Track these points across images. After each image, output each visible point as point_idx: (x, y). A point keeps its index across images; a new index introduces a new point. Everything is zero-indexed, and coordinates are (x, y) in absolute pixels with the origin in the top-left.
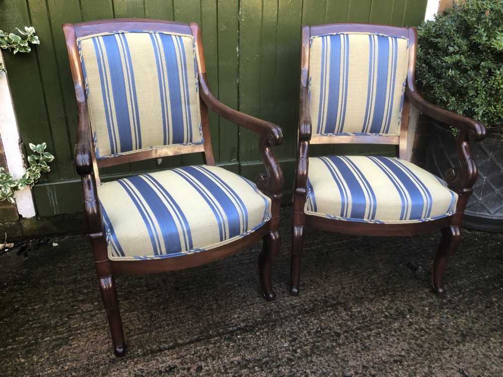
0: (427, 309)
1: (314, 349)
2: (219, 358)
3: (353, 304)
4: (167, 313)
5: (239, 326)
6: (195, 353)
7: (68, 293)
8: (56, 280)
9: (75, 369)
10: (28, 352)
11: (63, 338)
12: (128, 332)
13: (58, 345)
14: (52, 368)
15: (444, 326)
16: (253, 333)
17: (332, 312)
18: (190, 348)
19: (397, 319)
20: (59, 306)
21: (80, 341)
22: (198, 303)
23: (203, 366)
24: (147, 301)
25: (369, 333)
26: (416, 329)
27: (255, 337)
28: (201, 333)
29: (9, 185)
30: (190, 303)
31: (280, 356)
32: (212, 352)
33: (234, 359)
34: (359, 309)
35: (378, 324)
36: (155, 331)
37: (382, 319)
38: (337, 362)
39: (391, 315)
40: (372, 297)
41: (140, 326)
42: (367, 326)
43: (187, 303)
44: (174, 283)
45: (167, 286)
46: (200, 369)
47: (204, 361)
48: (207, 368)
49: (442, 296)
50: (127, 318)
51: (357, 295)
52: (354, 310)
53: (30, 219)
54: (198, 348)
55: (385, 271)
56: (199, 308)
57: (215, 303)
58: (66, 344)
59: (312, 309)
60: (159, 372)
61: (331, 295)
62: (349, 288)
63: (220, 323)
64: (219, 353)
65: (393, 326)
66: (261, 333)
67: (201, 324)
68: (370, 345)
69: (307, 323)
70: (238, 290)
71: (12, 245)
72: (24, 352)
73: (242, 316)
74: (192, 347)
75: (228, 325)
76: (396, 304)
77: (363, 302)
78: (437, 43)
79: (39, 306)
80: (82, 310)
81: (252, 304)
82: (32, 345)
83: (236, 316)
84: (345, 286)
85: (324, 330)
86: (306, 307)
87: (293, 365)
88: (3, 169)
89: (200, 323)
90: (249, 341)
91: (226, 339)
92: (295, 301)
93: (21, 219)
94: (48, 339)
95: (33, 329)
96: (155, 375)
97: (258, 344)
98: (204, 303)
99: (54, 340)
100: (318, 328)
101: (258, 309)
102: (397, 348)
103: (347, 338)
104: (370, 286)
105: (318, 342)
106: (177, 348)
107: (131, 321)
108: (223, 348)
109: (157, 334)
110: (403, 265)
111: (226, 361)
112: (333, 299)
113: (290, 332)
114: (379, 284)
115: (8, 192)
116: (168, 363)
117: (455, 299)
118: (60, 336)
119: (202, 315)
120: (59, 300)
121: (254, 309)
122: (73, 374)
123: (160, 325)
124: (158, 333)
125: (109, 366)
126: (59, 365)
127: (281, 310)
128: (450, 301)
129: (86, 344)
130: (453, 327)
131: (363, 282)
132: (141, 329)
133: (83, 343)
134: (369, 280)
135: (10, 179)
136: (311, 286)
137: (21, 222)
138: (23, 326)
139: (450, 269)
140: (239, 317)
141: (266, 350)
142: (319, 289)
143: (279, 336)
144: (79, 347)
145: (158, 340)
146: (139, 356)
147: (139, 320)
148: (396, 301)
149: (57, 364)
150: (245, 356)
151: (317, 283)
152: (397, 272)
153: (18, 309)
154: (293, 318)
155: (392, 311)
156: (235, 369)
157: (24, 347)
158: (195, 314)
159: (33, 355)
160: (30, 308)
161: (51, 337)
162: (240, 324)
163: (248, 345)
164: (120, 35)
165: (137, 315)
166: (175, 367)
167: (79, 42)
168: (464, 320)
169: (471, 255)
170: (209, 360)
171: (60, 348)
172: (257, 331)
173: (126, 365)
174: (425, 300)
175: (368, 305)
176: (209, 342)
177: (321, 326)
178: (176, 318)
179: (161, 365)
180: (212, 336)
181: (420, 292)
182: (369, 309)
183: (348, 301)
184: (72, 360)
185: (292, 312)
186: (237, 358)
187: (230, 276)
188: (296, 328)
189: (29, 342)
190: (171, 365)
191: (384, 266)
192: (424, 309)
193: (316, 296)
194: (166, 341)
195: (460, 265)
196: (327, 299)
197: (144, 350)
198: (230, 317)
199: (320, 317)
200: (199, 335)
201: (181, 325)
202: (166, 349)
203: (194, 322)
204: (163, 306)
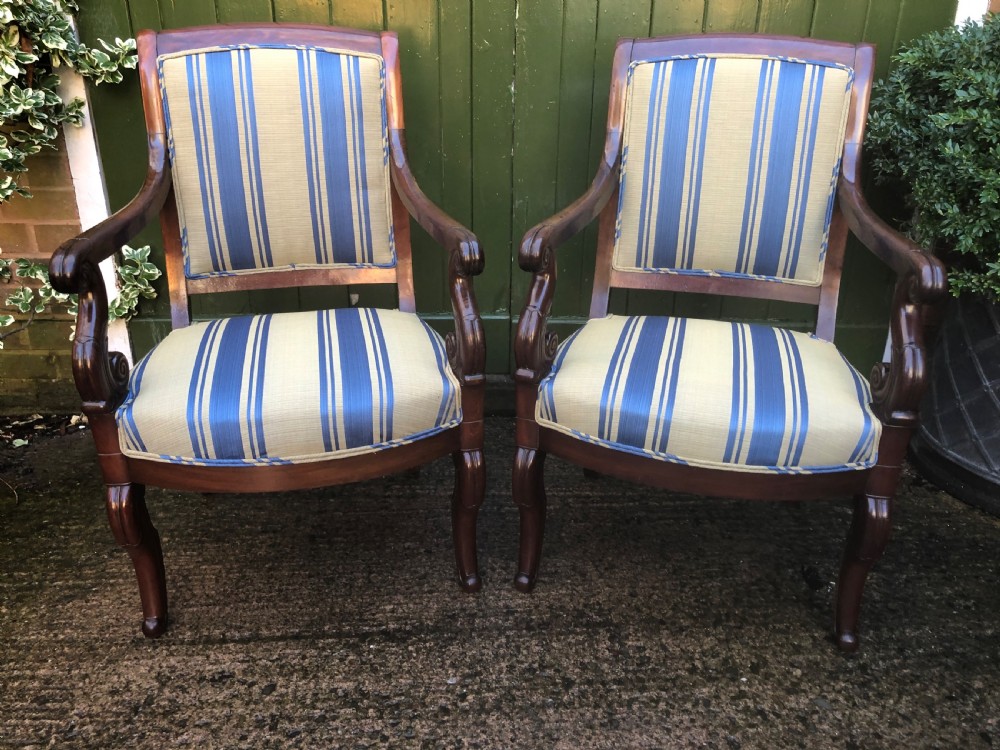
1: (501, 701)
2: (315, 676)
3: (636, 631)
4: (272, 576)
5: (384, 627)
6: (277, 659)
9: (71, 642)
10: (19, 600)
11: (83, 588)
13: (71, 596)
14: (39, 633)
15: (816, 717)
16: (402, 646)
17: (581, 638)
18: (275, 648)
19: (717, 679)
21: (105, 596)
22: (335, 570)
23: (279, 684)
24: (249, 551)
25: (637, 694)
26: (746, 709)
27: (402, 654)
28: (310, 625)
30: (321, 568)
31: (428, 700)
32: (310, 663)
33: (341, 684)
34: (641, 644)
35: (667, 680)
36: (232, 606)
37: (682, 673)
38: (535, 737)
39: (706, 668)
40: (685, 623)
41: (213, 592)
42: (641, 680)
43: (315, 568)
44: (313, 527)
45: (299, 531)
46: (270, 688)
47: (285, 676)
49: (850, 652)
50: (200, 574)
51: (655, 614)
52: (630, 643)
54: (288, 651)
55: (744, 577)
56: (329, 581)
58: (83, 597)
59: (544, 623)
60: (201, 679)
61: (598, 603)
62: (645, 597)
63: (352, 615)
64: (319, 668)
65: (697, 690)
66: (417, 648)
67: (317, 610)
68: (624, 719)
69: (518, 648)
70: (420, 560)
72: (14, 597)
73: (400, 610)
74: (278, 648)
75: (366, 621)
76: (730, 650)
77: (659, 630)
79: (78, 527)
81: (431, 592)
82: (30, 588)
83: (389, 607)
84: (638, 592)
85: (542, 667)
86: (534, 617)
87: (444, 722)
89: (317, 606)
90: (386, 658)
91: (347, 646)
92: (520, 601)
94: (60, 583)
95: (48, 562)
96: (191, 681)
97: (400, 667)
98: (344, 573)
99: (69, 587)
100: (534, 662)
101: (438, 602)
102: (679, 737)
103: (583, 694)
104: (696, 601)
105: (519, 690)
106: (252, 644)
107: (203, 580)
108: (332, 661)
109: (233, 610)
110: (795, 572)
111: (324, 686)
112: (600, 613)
113: (475, 658)
114: (717, 600)
116: (223, 666)
117: (878, 665)
118: (80, 582)
119: (328, 594)
121: (429, 602)
122: (66, 649)
124: (236, 610)
125: (126, 649)
126: (51, 630)
127: (481, 614)
128: (863, 668)
129: (112, 604)
130: (838, 725)
131: (682, 591)
132: (212, 597)
133: (107, 601)
134: (698, 589)
136: (568, 578)
138: (36, 555)
139: (906, 600)
140: (393, 611)
141: (409, 681)
142: (580, 588)
143: (448, 662)
144: (99, 606)
145: (228, 623)
146: (182, 643)
147: (217, 581)
148: (735, 643)
149: (50, 627)
150: (364, 683)
151: (583, 575)
152: (773, 583)
153: (44, 526)
154: (495, 633)
156: (333, 703)
157: (19, 589)
158: (317, 590)
159: (23, 606)
160: (63, 527)
161: (67, 581)
162: (387, 624)
163: (382, 665)
164: (242, 52)
165: (220, 571)
166: (232, 675)
167: (161, 63)
168: (871, 715)
169: (977, 577)
170: (295, 678)
171: (69, 602)
172: (412, 644)
173: (153, 653)
174: (803, 654)
175: (666, 639)
176: (313, 645)
177: (543, 661)
178: (280, 591)
179: (210, 667)
180: (325, 635)
181: (802, 634)
182: (664, 648)
183: (627, 622)
184: (76, 626)
185: (500, 622)
186: (345, 685)
187: (420, 532)
188: (490, 653)
189: (30, 584)
190: (227, 670)
191: (750, 567)
192: (789, 672)
193: (567, 599)
194: (241, 627)
195: (936, 594)
196: (587, 611)
197: (196, 634)
198: (378, 607)
199: (551, 641)
200: (303, 629)
201: (282, 603)
202: (235, 641)
203: (308, 603)
204: (270, 564)
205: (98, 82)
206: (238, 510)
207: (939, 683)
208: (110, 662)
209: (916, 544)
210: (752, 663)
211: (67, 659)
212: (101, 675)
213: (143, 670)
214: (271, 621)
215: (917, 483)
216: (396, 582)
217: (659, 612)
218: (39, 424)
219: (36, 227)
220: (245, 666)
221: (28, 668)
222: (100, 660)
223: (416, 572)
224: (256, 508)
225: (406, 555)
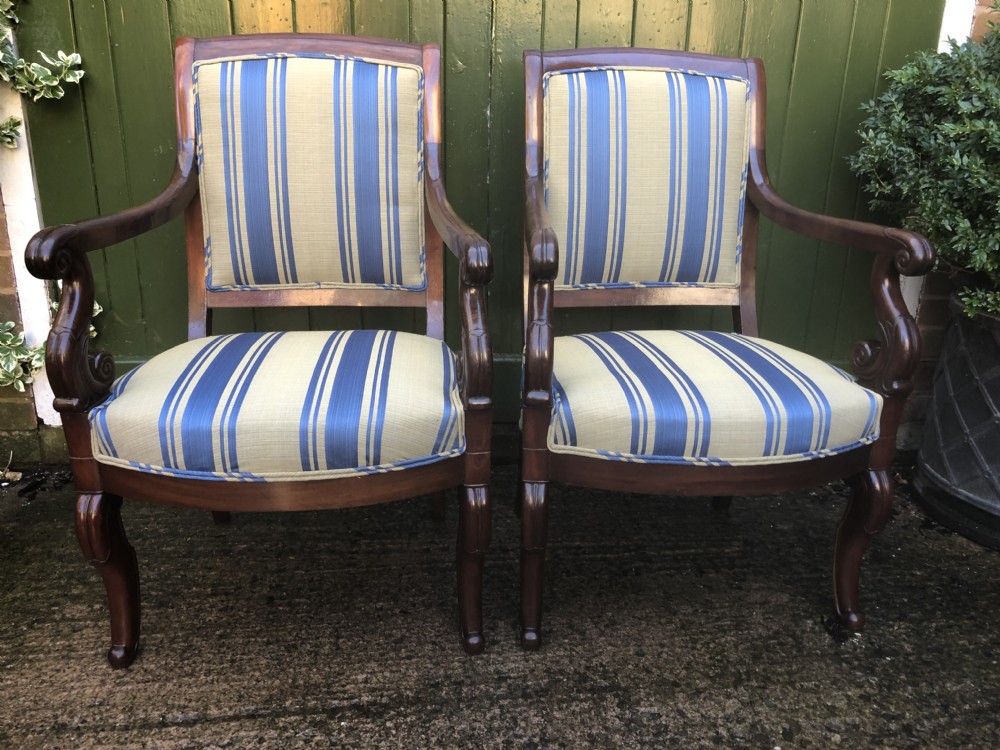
0: (837, 738)
3: (648, 695)
4: (223, 645)
6: (229, 744)
7: (59, 578)
8: (56, 550)
16: (379, 722)
17: (586, 705)
18: (226, 730)
19: (747, 749)
20: (29, 600)
21: (22, 675)
22: (296, 636)
24: (197, 616)
27: (379, 732)
28: (269, 700)
29: (15, 356)
30: (281, 633)
32: (269, 747)
34: (655, 710)
36: (175, 681)
37: (706, 743)
39: (733, 736)
40: (702, 684)
41: (153, 666)
43: (274, 633)
44: (271, 587)
45: (255, 592)
51: (666, 675)
52: (642, 709)
53: (55, 429)
54: (243, 734)
55: (760, 630)
56: (290, 648)
57: (330, 643)
59: (542, 690)
61: (601, 665)
62: (653, 656)
63: (319, 687)
66: (395, 725)
67: (277, 682)
69: (514, 719)
70: (395, 622)
71: (19, 475)
73: (375, 680)
74: (230, 729)
75: (335, 693)
76: (757, 714)
77: (673, 693)
78: (937, 95)
80: (64, 615)
81: (409, 658)
83: (361, 677)
84: (645, 651)
85: (544, 741)
86: (530, 683)
88: (13, 324)
89: (278, 678)
90: (360, 737)
91: (314, 724)
92: (513, 665)
93: (41, 427)
97: (377, 747)
98: (308, 639)
100: (534, 736)
101: (418, 669)
104: (710, 658)
106: (198, 727)
108: (296, 743)
109: (176, 687)
110: (815, 623)
112: (604, 675)
114: (733, 657)
115: (12, 368)
117: (922, 725)
119: (290, 663)
120: (33, 589)
121: (407, 669)
123: (194, 670)
124: (180, 686)
125: (45, 738)
127: (469, 681)
129: (29, 684)
131: (693, 648)
132: (151, 672)
133: (24, 680)
134: (712, 646)
135: (19, 344)
136: (565, 637)
137: (40, 433)
139: (940, 651)
140: (366, 681)
142: (579, 648)
143: (434, 740)
144: (13, 687)
145: (170, 702)
146: (113, 729)
147: (158, 654)
148: (761, 705)
151: (583, 633)
152: (793, 636)
154: (487, 703)
155: (739, 729)
158: (277, 659)
162: (360, 696)
163: (356, 746)
165: (162, 641)
172: (390, 719)
173: (77, 742)
174: (840, 716)
175: (684, 703)
176: (273, 725)
177: (545, 734)
178: (233, 661)
180: (286, 712)
181: (835, 693)
182: (682, 714)
183: (637, 685)
185: (492, 690)
187: (393, 591)
188: (482, 726)
191: (765, 619)
192: (826, 738)
193: (566, 661)
194: (185, 707)
195: (970, 644)
196: (589, 674)
197: (130, 717)
198: (348, 677)
199: (552, 710)
200: (260, 706)
201: (235, 676)
202: (178, 724)
203: (267, 675)
204: (222, 631)
205: (36, 98)
206: (184, 570)
207: (993, 743)
209: (938, 590)
210: (784, 729)
215: (926, 525)
216: (369, 648)
217: (671, 673)
223: (391, 635)
224: (206, 568)
225: (379, 616)
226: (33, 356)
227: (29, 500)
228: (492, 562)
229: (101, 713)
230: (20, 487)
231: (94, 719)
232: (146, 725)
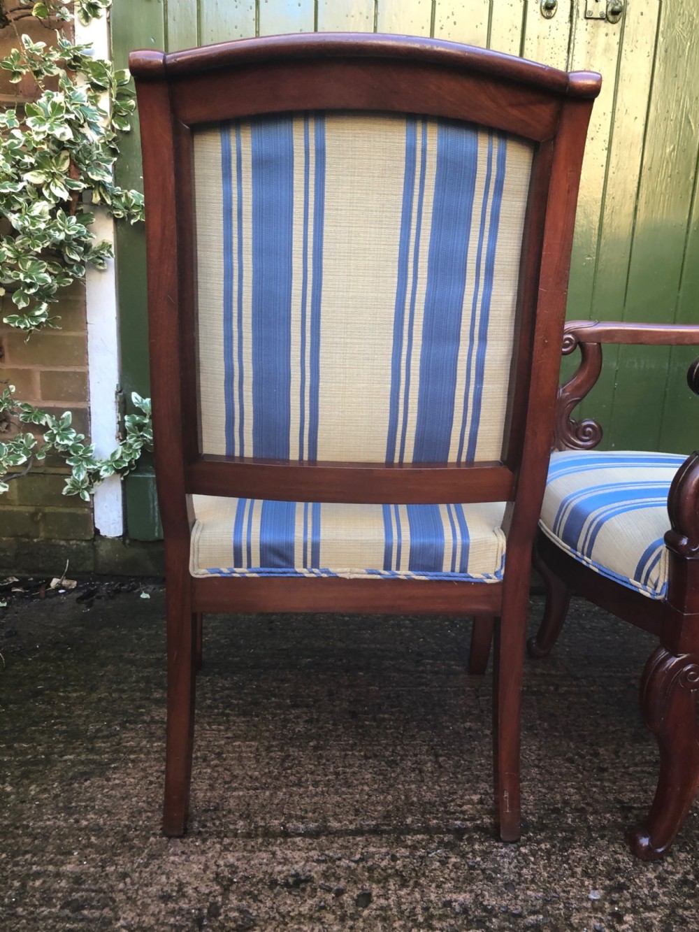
1: (670, 924)
2: (417, 884)
4: (321, 757)
5: (479, 822)
6: (361, 860)
7: (137, 682)
8: (126, 655)
9: (97, 830)
10: (25, 775)
11: (100, 764)
12: (228, 779)
13: (85, 773)
14: (56, 818)
16: (512, 846)
18: (354, 845)
20: (114, 701)
21: (128, 774)
22: (393, 751)
23: (374, 893)
24: (285, 727)
27: (516, 857)
28: (387, 816)
29: (85, 466)
30: (376, 748)
31: (575, 921)
32: (404, 866)
33: (455, 896)
36: (284, 790)
41: (257, 773)
43: (370, 748)
44: (351, 702)
45: (335, 706)
46: (365, 899)
47: (378, 882)
48: (382, 901)
50: (234, 752)
53: (113, 540)
54: (372, 849)
56: (392, 764)
57: (430, 760)
58: (102, 775)
60: (271, 882)
63: (434, 806)
64: (418, 873)
66: (531, 850)
67: (390, 798)
71: (74, 584)
72: (17, 773)
73: (490, 802)
74: (357, 844)
75: (454, 813)
79: (78, 694)
80: (152, 717)
82: (36, 762)
83: (475, 798)
89: (388, 794)
90: (498, 862)
91: (442, 844)
93: (97, 537)
94: (70, 757)
95: (52, 733)
96: (260, 886)
97: (520, 875)
98: (407, 756)
99: (82, 763)
100: (687, 873)
101: (533, 793)
105: (686, 909)
106: (323, 839)
107: (240, 759)
108: (432, 864)
109: (288, 796)
111: (433, 897)
113: (609, 865)
115: (82, 478)
116: (296, 867)
118: (95, 757)
119: (395, 779)
120: (115, 691)
122: (93, 839)
123: (300, 780)
124: (291, 796)
126: (71, 815)
127: (591, 809)
129: (138, 784)
132: (257, 779)
133: (132, 780)
135: (89, 454)
137: (95, 543)
138: (36, 724)
140: (481, 802)
141: (540, 894)
143: (579, 870)
144: (123, 786)
145: (286, 811)
146: (236, 835)
147: (258, 761)
149: (69, 811)
150: (483, 895)
153: (40, 693)
154: (620, 834)
156: (453, 922)
157: (22, 764)
158: (381, 774)
159: (32, 783)
160: (61, 694)
161: (79, 754)
162: (481, 818)
163: (496, 871)
165: (257, 749)
166: (309, 880)
170: (392, 885)
171: (86, 780)
172: (524, 845)
173: (203, 848)
176: (399, 842)
178: (336, 773)
179: (279, 868)
180: (409, 830)
184: (99, 810)
185: (620, 820)
186: (461, 897)
187: (475, 712)
188: (626, 859)
189: (35, 757)
190: (301, 873)
194: (303, 817)
197: (250, 824)
198: (462, 797)
200: (380, 821)
201: (344, 789)
202: (299, 835)
203: (376, 790)
204: (315, 743)
205: (133, 221)
206: (257, 681)
208: (152, 856)
211: (98, 852)
212: (144, 875)
213: (196, 868)
214: (338, 810)
216: (473, 768)
218: (17, 587)
219: (42, 373)
220: (323, 867)
221: (50, 862)
222: (139, 855)
224: (278, 680)
225: (471, 736)
226: (101, 467)
227: (87, 607)
228: (566, 688)
229: (218, 818)
230: (77, 595)
231: (214, 824)
232: (268, 834)
